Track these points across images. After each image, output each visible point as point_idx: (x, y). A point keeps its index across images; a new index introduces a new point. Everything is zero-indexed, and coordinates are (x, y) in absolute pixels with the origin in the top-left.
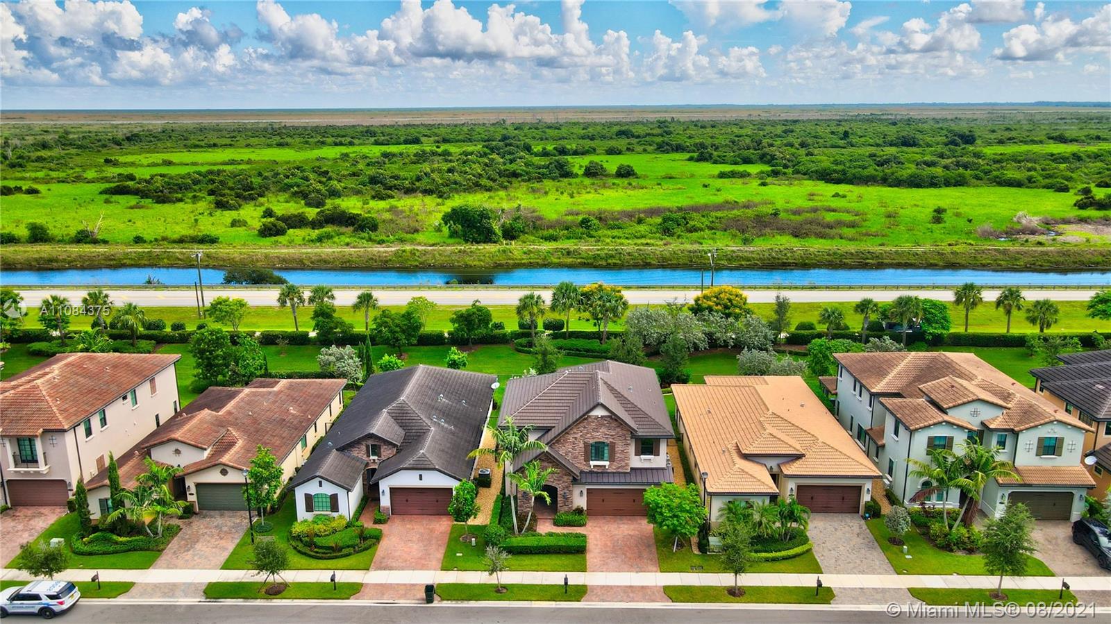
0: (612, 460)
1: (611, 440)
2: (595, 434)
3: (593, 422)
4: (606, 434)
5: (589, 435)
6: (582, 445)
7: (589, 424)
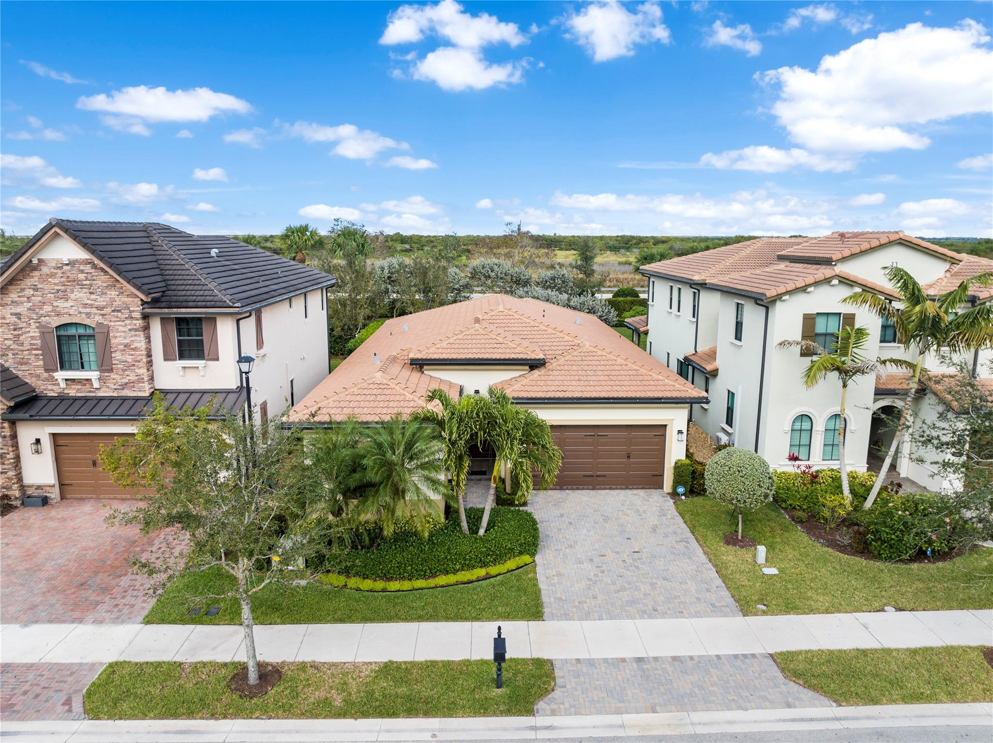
0: (105, 366)
1: (98, 319)
2: (61, 304)
3: (52, 275)
4: (85, 305)
5: (47, 308)
6: (34, 332)
7: (44, 279)
